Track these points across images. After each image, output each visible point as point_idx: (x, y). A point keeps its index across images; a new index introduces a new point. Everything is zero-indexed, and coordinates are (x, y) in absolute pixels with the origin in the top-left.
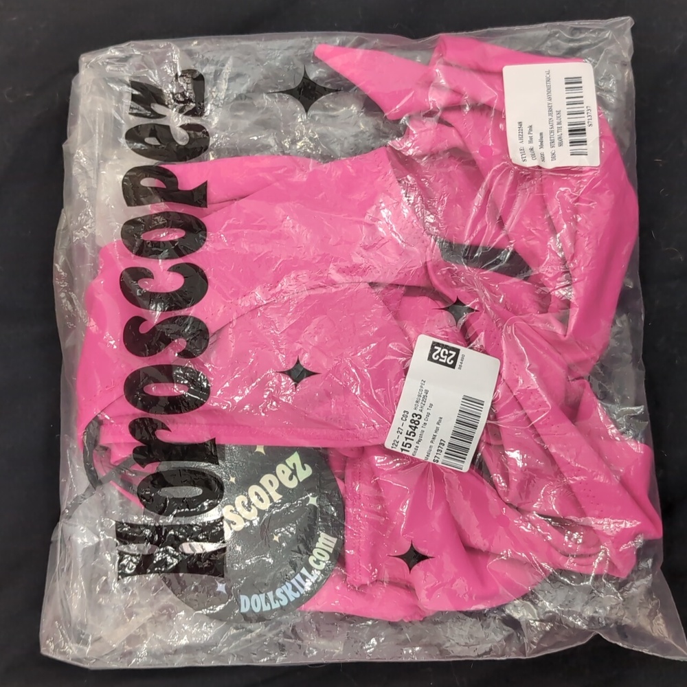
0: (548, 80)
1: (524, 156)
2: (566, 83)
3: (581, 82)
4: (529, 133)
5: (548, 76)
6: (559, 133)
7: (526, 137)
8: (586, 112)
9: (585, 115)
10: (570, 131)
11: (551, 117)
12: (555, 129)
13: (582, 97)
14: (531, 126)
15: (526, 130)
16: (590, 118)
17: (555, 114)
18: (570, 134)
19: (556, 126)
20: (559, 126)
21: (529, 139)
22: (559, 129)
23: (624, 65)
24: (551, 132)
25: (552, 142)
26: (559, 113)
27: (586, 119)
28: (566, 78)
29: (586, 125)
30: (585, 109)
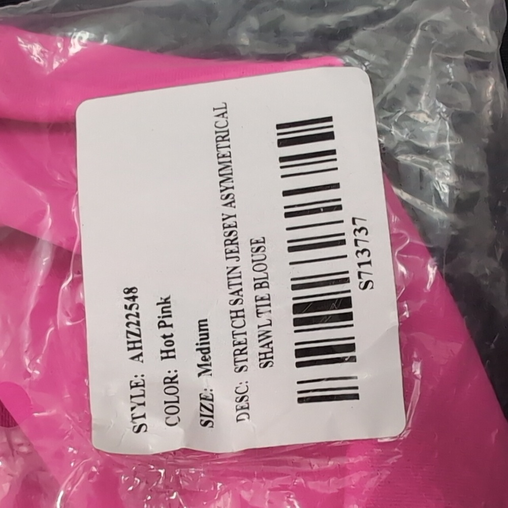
0: (223, 136)
1: (138, 412)
2: (282, 143)
3: (330, 136)
4: (162, 325)
5: (222, 122)
6: (263, 320)
7: (152, 341)
8: (349, 238)
9: (349, 249)
10: (297, 308)
11: (232, 263)
12: (249, 304)
13: (336, 186)
14: (166, 301)
15: (149, 314)
16: (364, 258)
17: (245, 250)
18: (297, 322)
19: (249, 295)
20: (262, 293)
21: (161, 344)
22: (263, 303)
23: (478, 64)
24: (237, 315)
25: (241, 350)
26: (258, 246)
27: (350, 265)
28: (279, 126)
29: (353, 286)
30: (347, 228)
